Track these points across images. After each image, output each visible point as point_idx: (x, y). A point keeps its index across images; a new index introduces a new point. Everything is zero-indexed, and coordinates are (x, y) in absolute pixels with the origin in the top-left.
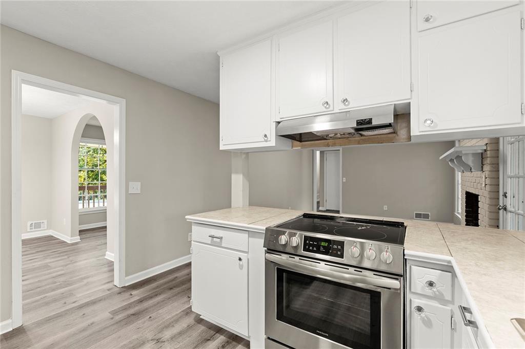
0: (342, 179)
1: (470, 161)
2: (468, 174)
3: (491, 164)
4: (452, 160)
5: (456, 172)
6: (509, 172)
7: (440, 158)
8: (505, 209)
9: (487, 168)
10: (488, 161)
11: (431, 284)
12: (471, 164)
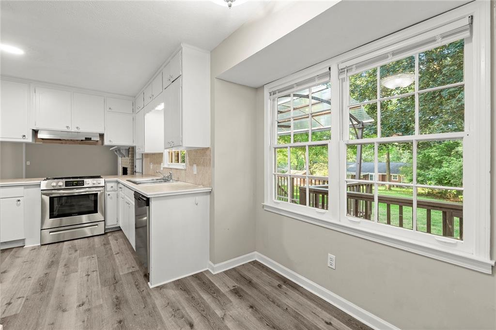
0: (26, 163)
1: (124, 152)
2: (123, 158)
3: (131, 154)
4: (116, 151)
5: (118, 157)
6: (137, 158)
7: (111, 149)
8: (135, 172)
9: (130, 156)
10: (130, 153)
11: (112, 187)
12: (124, 153)
